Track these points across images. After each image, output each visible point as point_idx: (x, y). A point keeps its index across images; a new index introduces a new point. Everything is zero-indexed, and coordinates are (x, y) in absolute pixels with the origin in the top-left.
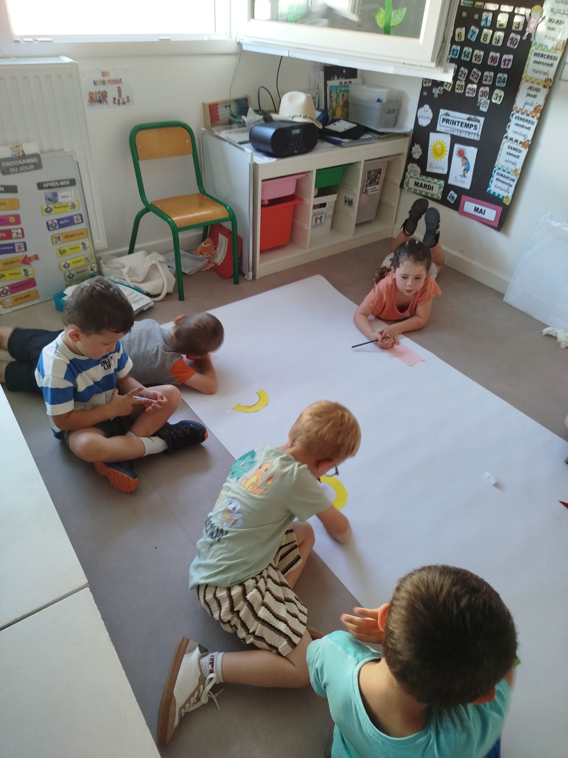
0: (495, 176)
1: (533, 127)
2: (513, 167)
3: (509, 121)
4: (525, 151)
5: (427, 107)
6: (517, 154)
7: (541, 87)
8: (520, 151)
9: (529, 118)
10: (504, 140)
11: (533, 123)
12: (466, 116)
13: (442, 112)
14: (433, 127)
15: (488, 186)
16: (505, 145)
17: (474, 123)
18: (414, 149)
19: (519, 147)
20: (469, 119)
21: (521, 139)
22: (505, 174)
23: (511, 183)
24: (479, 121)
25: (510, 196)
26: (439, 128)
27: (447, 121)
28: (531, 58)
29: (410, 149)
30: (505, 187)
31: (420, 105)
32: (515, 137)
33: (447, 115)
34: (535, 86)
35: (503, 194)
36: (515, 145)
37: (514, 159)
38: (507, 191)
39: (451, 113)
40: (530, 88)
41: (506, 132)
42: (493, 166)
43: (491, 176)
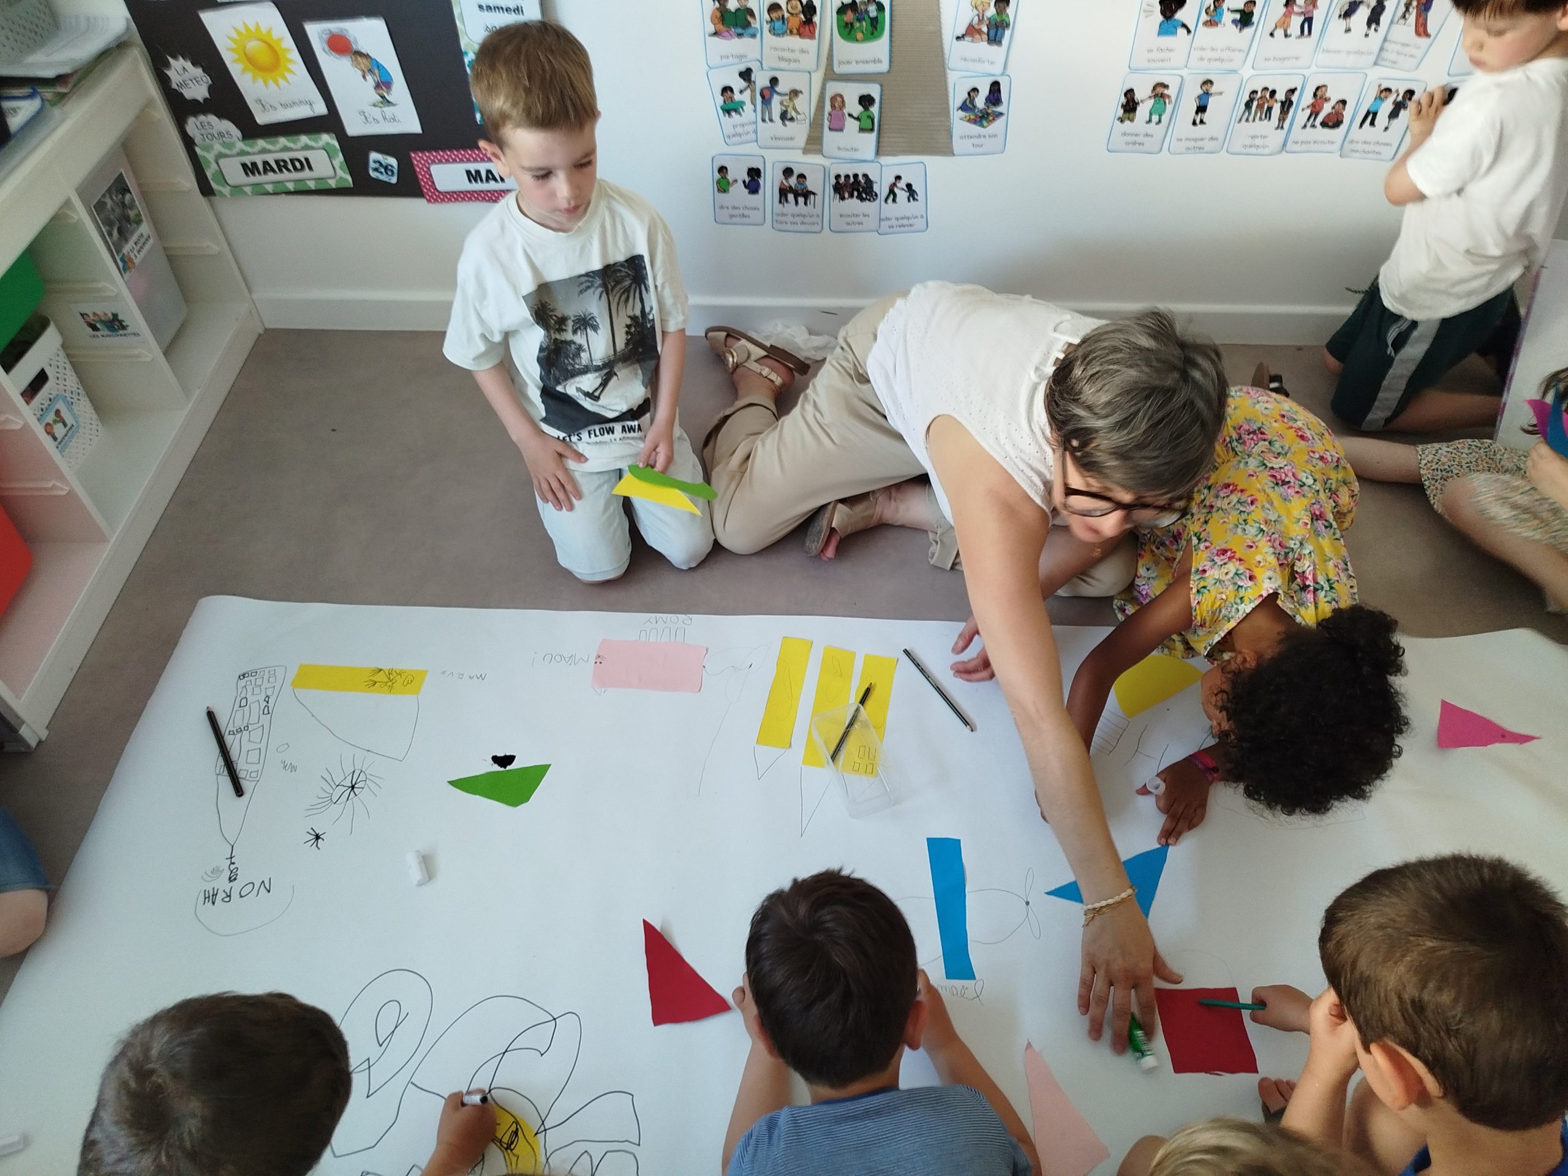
18: (173, 74)
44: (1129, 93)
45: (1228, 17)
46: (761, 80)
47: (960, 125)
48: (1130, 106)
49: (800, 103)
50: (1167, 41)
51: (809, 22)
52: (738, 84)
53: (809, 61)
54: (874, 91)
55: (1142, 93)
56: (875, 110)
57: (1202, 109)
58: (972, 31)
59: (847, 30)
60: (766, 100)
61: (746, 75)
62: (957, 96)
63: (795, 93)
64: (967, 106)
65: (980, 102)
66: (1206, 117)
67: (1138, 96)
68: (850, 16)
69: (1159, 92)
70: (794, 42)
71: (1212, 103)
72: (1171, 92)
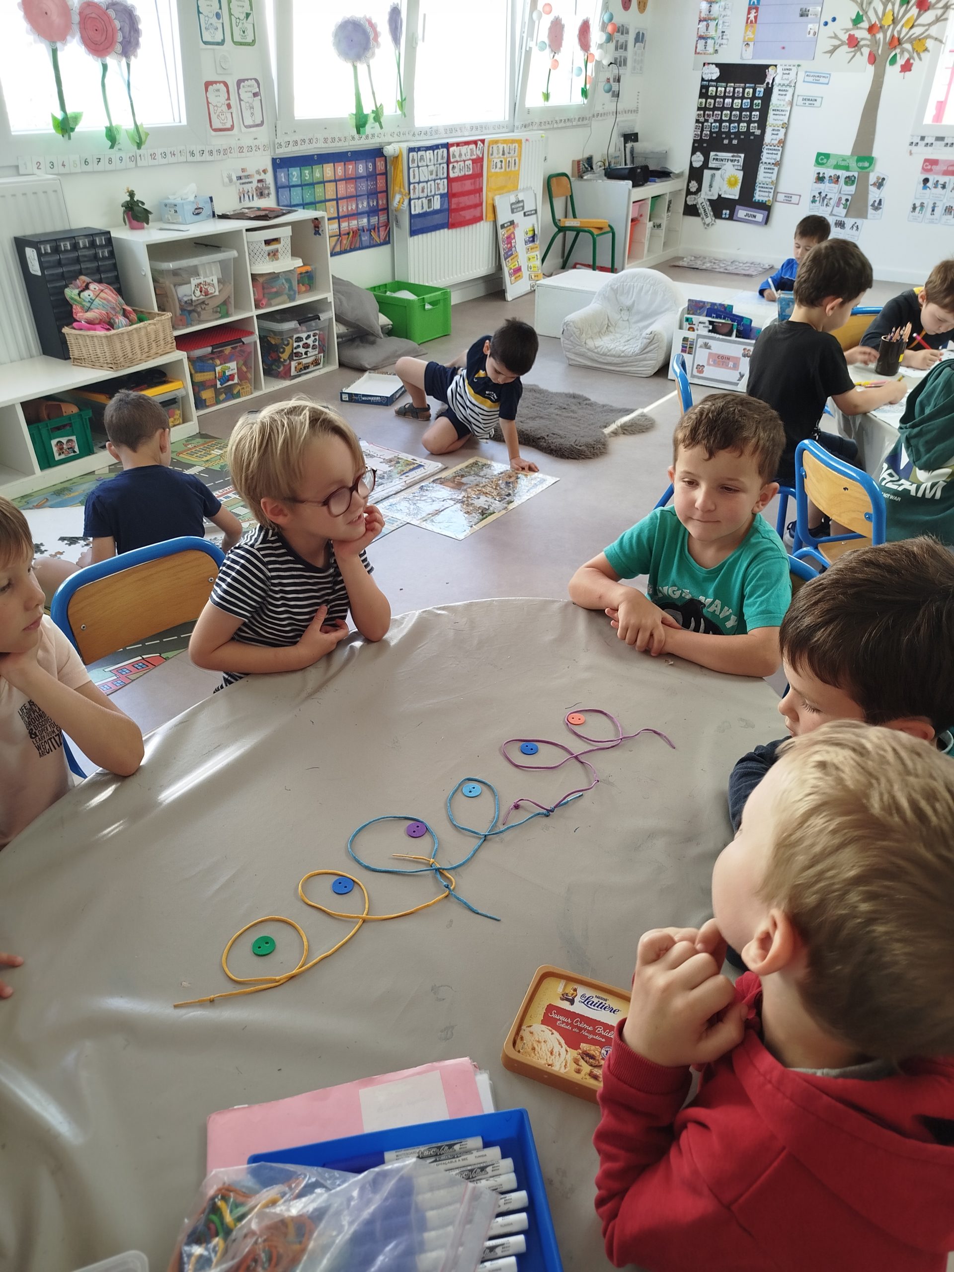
0: (758, 189)
1: (779, 153)
2: (770, 180)
3: (762, 152)
4: (776, 169)
5: (698, 153)
6: (771, 171)
7: (780, 128)
8: (773, 169)
9: (776, 148)
10: (761, 165)
11: (779, 150)
12: (732, 154)
13: (712, 154)
14: (705, 165)
15: (753, 196)
16: (762, 169)
17: (737, 159)
18: (690, 185)
19: (772, 167)
20: (733, 156)
21: (773, 161)
22: (765, 186)
23: (770, 190)
24: (740, 157)
25: (771, 199)
26: (710, 165)
27: (717, 159)
28: (771, 113)
29: (688, 185)
30: (767, 194)
31: (693, 153)
32: (768, 161)
33: (716, 155)
34: (776, 128)
35: (765, 199)
36: (769, 166)
37: (769, 175)
38: (769, 196)
39: (719, 154)
40: (774, 130)
41: (761, 159)
42: (755, 183)
43: (754, 189)
44: (914, 204)
45: (940, 186)
46: (823, 195)
47: (870, 211)
48: (914, 208)
49: (831, 201)
50: (925, 191)
51: (838, 181)
52: (817, 195)
53: (836, 190)
54: (850, 198)
55: (918, 205)
56: (848, 203)
57: (933, 210)
58: (874, 184)
59: (846, 183)
60: (823, 200)
61: (820, 193)
62: (870, 202)
63: (831, 199)
64: (873, 205)
65: (876, 204)
66: (935, 213)
67: (917, 205)
68: (847, 179)
69: (922, 205)
70: (833, 185)
71: (936, 209)
72: (925, 205)
